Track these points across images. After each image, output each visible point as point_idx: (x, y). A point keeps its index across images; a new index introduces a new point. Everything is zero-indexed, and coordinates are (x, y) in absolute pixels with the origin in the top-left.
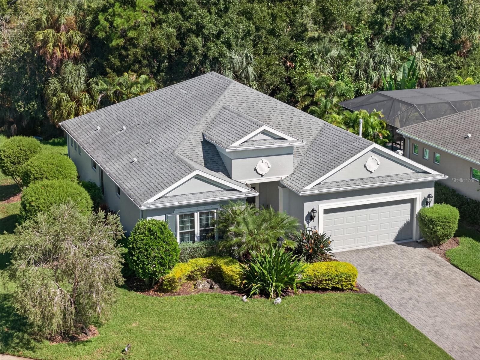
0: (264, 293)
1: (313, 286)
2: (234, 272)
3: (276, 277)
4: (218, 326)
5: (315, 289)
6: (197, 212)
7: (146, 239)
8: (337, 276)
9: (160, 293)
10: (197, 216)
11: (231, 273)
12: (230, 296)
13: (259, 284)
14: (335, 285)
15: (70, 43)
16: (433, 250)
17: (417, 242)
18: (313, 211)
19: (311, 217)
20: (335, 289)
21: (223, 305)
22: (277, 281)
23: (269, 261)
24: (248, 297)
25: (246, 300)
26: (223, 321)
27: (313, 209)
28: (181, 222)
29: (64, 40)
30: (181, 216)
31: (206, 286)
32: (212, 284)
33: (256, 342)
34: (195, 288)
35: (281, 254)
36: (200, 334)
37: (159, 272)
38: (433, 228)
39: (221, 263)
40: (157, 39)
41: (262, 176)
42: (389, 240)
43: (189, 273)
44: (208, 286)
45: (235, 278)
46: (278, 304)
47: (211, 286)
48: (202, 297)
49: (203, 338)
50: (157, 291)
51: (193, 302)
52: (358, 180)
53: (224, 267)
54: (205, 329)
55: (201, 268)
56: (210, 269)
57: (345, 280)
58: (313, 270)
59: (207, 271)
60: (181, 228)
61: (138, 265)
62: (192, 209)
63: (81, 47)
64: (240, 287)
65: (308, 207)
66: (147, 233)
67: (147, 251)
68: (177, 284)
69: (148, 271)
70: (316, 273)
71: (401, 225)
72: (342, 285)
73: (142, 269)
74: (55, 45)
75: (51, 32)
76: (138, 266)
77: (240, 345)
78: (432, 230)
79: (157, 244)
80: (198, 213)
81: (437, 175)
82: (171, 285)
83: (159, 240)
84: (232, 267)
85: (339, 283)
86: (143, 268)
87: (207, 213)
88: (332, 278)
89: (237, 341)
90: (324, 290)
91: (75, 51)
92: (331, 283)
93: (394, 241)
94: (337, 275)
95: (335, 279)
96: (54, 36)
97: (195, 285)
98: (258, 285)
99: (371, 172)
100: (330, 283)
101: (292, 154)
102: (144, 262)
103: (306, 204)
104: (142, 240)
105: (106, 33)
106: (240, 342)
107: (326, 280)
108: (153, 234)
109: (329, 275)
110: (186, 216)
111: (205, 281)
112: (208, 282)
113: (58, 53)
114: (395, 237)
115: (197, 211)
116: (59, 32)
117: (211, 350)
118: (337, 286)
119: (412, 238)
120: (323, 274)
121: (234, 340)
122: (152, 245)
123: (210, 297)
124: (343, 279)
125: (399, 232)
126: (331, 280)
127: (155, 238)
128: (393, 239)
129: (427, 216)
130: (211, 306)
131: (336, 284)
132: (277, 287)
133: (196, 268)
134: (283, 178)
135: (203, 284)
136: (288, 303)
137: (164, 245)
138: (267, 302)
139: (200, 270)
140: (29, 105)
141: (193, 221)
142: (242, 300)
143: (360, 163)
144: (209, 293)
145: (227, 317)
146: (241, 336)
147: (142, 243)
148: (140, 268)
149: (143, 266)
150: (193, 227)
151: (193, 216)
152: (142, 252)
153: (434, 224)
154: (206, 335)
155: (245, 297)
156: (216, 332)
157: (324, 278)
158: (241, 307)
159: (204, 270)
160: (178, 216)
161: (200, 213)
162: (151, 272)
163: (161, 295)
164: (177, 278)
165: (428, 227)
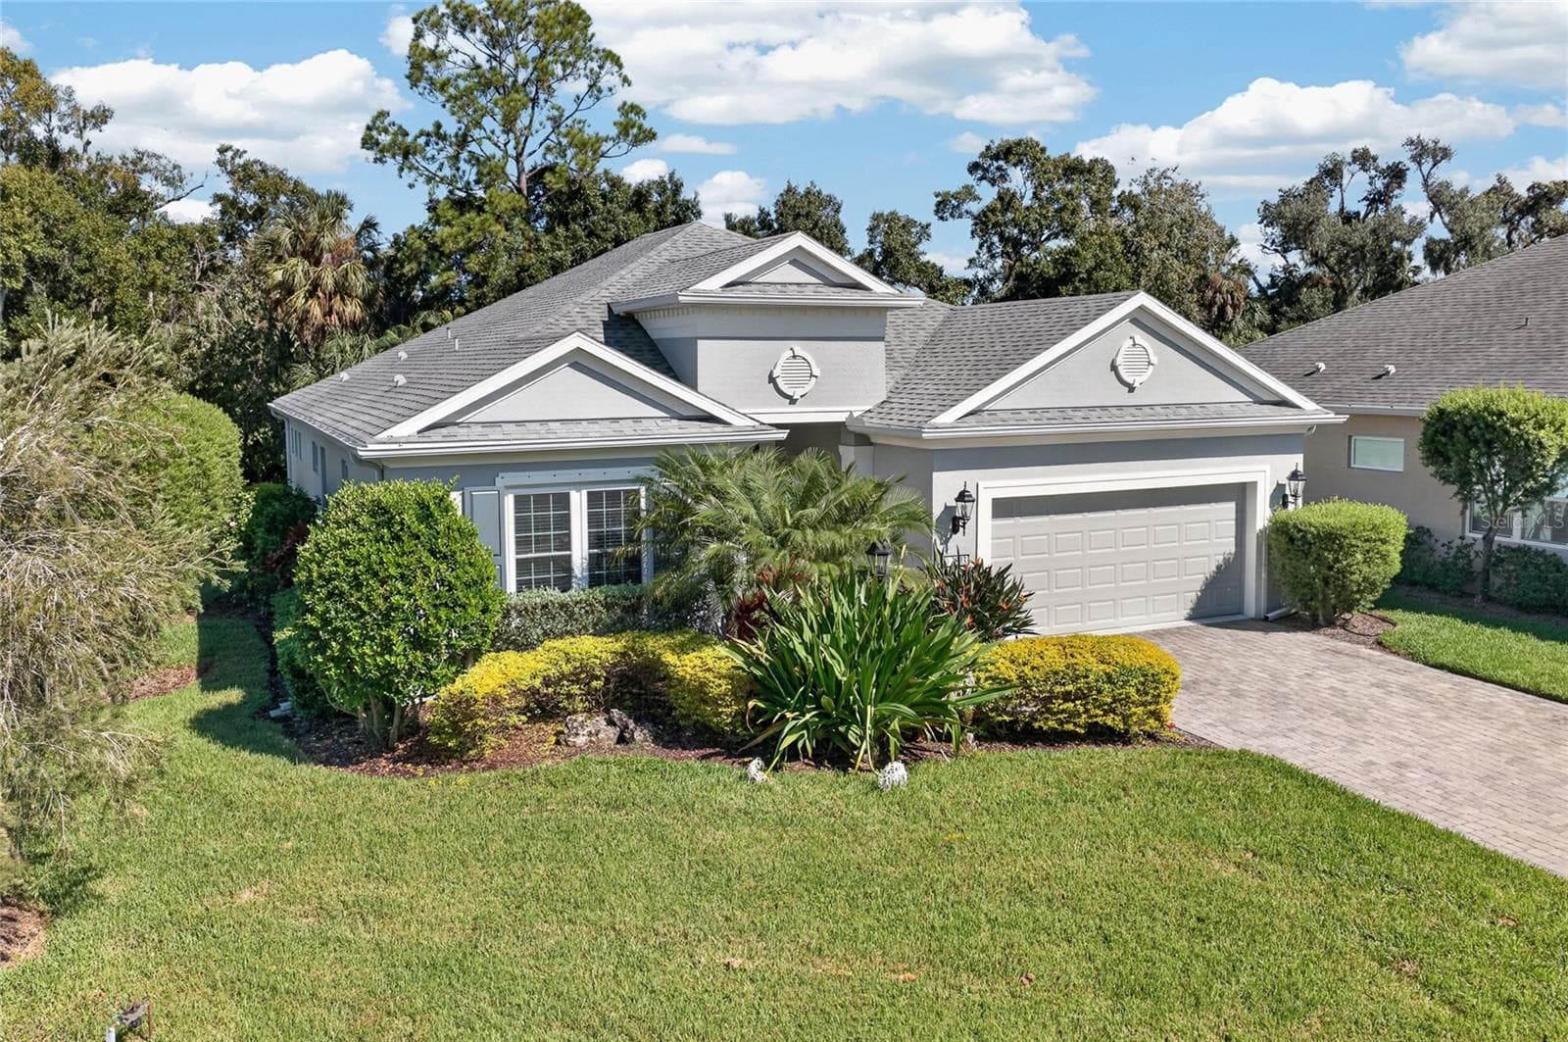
0: (833, 753)
1: (1016, 721)
2: (709, 670)
3: (877, 685)
4: (641, 890)
5: (1022, 734)
6: (579, 491)
7: (361, 540)
8: (1109, 679)
9: (418, 764)
10: (579, 502)
11: (700, 674)
12: (698, 765)
13: (809, 711)
14: (1099, 719)
15: (342, 290)
16: (1333, 636)
17: (1266, 618)
18: (962, 497)
19: (955, 522)
20: (1099, 735)
21: (667, 797)
22: (882, 698)
23: (846, 620)
24: (768, 765)
25: (761, 777)
26: (666, 861)
27: (964, 491)
28: (521, 525)
29: (329, 281)
30: (521, 503)
31: (601, 736)
32: (627, 727)
33: (829, 966)
34: (558, 743)
35: (890, 596)
36: (551, 934)
37: (409, 675)
38: (1337, 560)
39: (659, 647)
40: (529, 267)
41: (793, 401)
42: (1175, 615)
43: (537, 683)
44: (613, 733)
45: (716, 691)
46: (895, 788)
47: (622, 732)
48: (581, 773)
49: (559, 953)
50: (406, 760)
51: (540, 790)
52: (1092, 408)
53: (669, 658)
54: (577, 907)
55: (583, 668)
56: (622, 676)
57: (1136, 697)
58: (1013, 662)
59: (607, 681)
60: (522, 544)
61: (323, 647)
62: (564, 476)
63: (368, 301)
64: (733, 732)
65: (945, 487)
66: (364, 520)
67: (359, 586)
68: (480, 722)
69: (364, 669)
70: (1027, 669)
71: (1210, 568)
72: (1125, 718)
73: (337, 661)
74: (311, 294)
75: (299, 266)
76: (323, 653)
77: (748, 987)
78: (1331, 568)
79: (404, 560)
80: (584, 493)
81: (1315, 412)
82: (457, 731)
83: (409, 544)
84: (702, 655)
85: (1113, 711)
86: (343, 661)
87: (613, 497)
88: (1090, 689)
89: (736, 963)
90: (1058, 738)
91: (353, 309)
92: (1087, 711)
93: (1190, 618)
94: (1109, 676)
95: (1099, 692)
96: (306, 273)
97: (558, 733)
98: (808, 716)
99: (1131, 389)
100: (1082, 709)
101: (882, 339)
102: (345, 631)
103: (938, 478)
104: (345, 544)
105: (420, 264)
106: (750, 966)
107: (1067, 697)
108: (389, 524)
109: (1078, 678)
110: (541, 500)
111: (601, 721)
112: (611, 722)
113: (316, 311)
114: (1191, 605)
115: (578, 485)
116: (317, 263)
117: (596, 1022)
118: (1109, 723)
119: (1240, 612)
120: (1056, 673)
121: (720, 958)
122: (381, 563)
123: (614, 770)
124: (1133, 691)
125: (1202, 591)
126: (1085, 697)
127: (397, 538)
128: (1186, 612)
129: (1311, 525)
130: (615, 805)
131: (1106, 713)
132: (880, 722)
133: (567, 669)
134: (855, 415)
135: (592, 729)
136: (937, 786)
137: (429, 561)
138: (850, 785)
139: (581, 674)
140: (256, 434)
141: (564, 522)
142: (743, 778)
143: (1100, 351)
144: (611, 758)
145: (685, 844)
146: (753, 937)
147: (344, 559)
148: (332, 659)
149: (343, 650)
150: (565, 543)
151: (563, 501)
152: (341, 594)
153: (1341, 547)
154: (583, 936)
155: (755, 765)
156: (628, 919)
157: (1058, 689)
158: (741, 802)
159: (597, 678)
160: (509, 501)
161: (589, 494)
162: (375, 674)
163: (420, 771)
164: (479, 697)
165: (1319, 560)
